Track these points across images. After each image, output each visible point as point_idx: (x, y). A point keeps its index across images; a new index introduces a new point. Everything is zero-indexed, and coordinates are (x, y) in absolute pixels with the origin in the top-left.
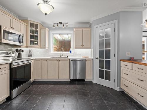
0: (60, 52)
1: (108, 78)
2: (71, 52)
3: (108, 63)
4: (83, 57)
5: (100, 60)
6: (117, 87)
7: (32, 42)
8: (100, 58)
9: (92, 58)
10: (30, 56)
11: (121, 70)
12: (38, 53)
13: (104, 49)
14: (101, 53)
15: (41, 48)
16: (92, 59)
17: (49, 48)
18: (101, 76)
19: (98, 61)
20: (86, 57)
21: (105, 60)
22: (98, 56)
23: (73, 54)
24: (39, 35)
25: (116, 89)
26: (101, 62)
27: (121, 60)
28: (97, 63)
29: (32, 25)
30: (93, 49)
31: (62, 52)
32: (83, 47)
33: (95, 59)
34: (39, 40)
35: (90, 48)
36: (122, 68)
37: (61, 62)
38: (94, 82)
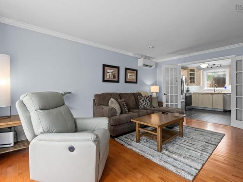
0: (213, 88)
7: (191, 82)
10: (188, 91)
12: (194, 89)
15: (196, 85)
17: (203, 85)
24: (195, 76)
29: (191, 70)
31: (216, 88)
34: (195, 80)
37: (215, 96)
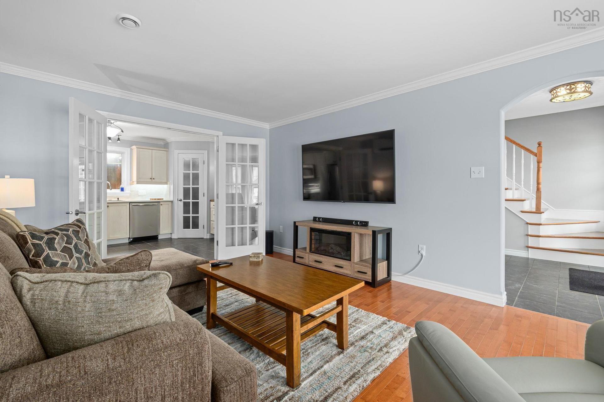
1: (196, 226)
2: (122, 190)
3: (196, 205)
4: (151, 199)
5: (184, 202)
6: (207, 233)
8: (184, 199)
9: (172, 199)
11: (211, 211)
13: (191, 186)
14: (186, 192)
16: (172, 202)
18: (186, 226)
19: (181, 204)
20: (158, 199)
21: (192, 202)
22: (181, 197)
23: (129, 195)
25: (205, 237)
26: (186, 205)
27: (211, 201)
28: (179, 207)
30: (172, 187)
32: (152, 180)
33: (176, 202)
35: (166, 183)
36: (212, 209)
38: (174, 236)
